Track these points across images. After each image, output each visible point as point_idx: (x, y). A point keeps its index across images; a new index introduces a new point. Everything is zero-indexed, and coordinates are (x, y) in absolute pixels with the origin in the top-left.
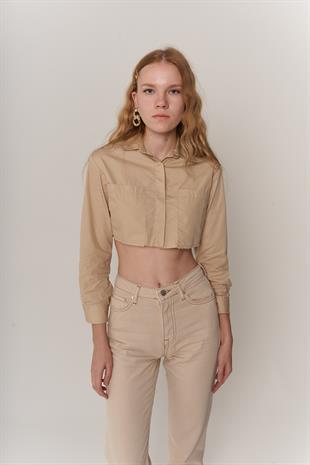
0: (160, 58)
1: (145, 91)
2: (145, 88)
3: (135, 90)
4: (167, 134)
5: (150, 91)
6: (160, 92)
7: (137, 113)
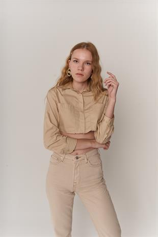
0: (84, 47)
1: (74, 61)
2: (74, 60)
3: (70, 59)
4: (83, 83)
5: (77, 61)
6: (81, 63)
7: (70, 70)
